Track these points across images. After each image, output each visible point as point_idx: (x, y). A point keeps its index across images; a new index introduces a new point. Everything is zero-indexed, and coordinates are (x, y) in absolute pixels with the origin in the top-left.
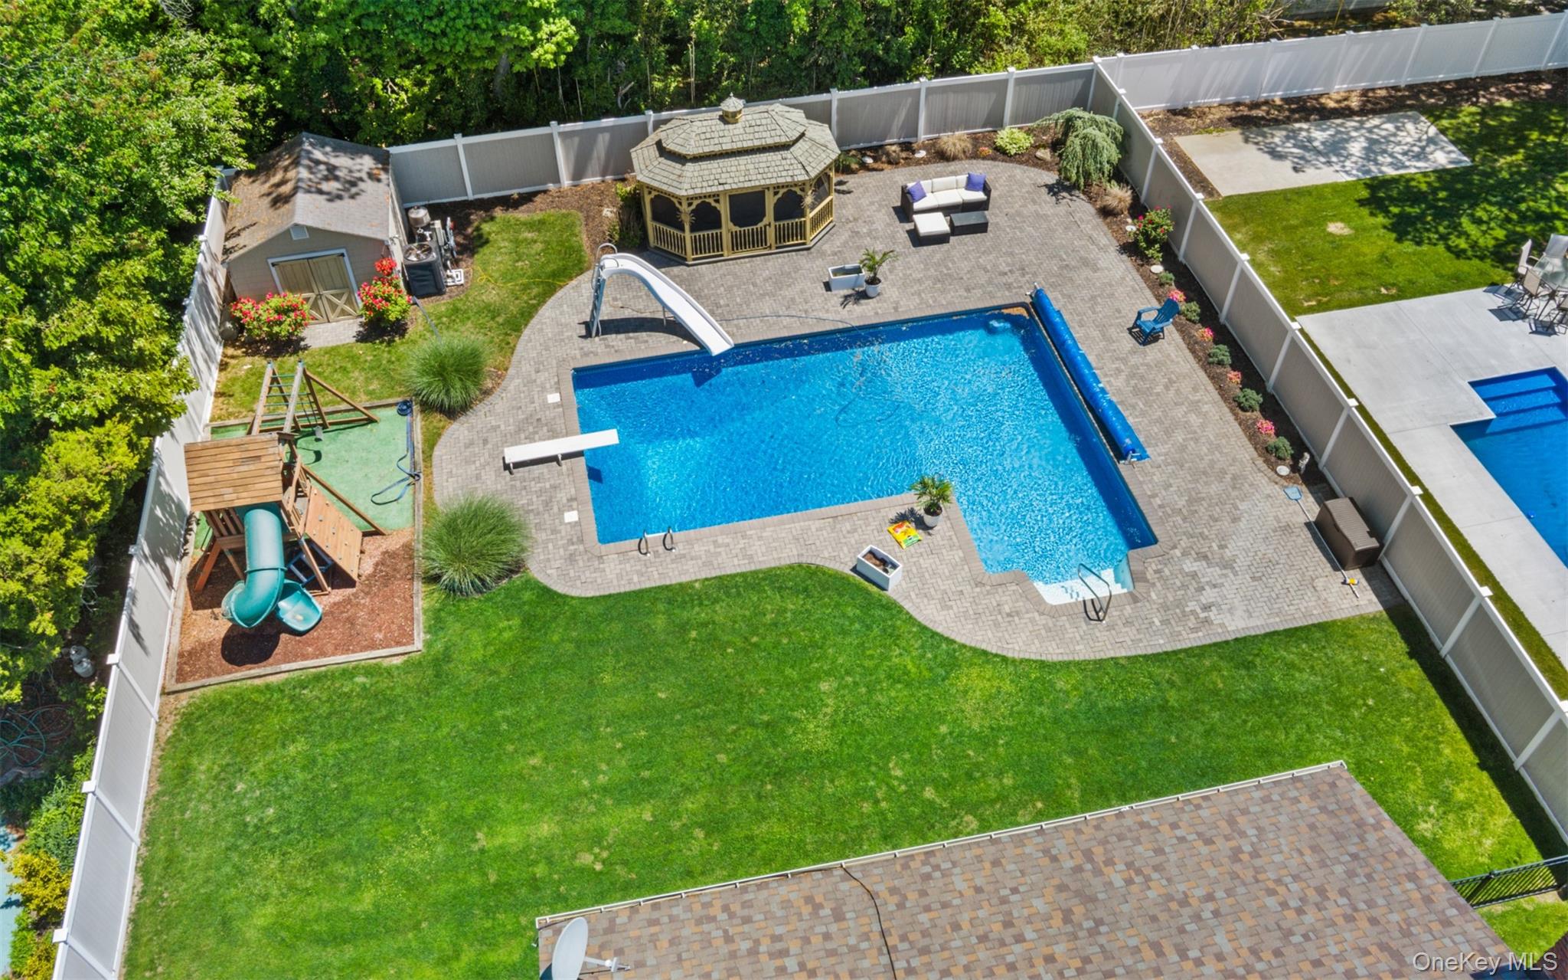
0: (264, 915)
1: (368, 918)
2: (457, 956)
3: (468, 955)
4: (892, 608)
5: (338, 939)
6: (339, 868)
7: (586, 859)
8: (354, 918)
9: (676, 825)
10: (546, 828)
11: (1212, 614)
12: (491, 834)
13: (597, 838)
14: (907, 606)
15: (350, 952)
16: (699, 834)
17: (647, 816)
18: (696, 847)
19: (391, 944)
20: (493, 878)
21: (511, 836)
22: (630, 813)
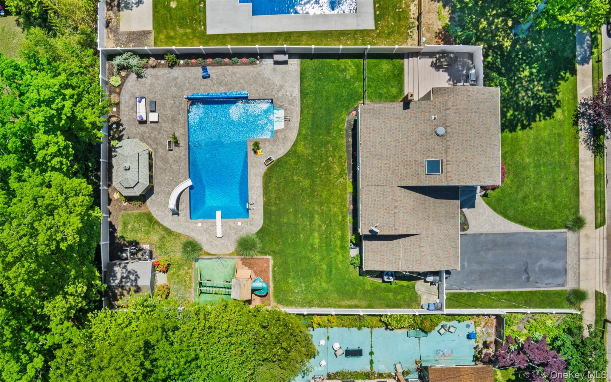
0: (324, 285)
1: (328, 266)
2: (337, 251)
3: (337, 249)
4: (279, 160)
5: (331, 272)
6: (318, 272)
7: (324, 228)
8: (327, 269)
9: (320, 211)
10: (316, 234)
11: (293, 95)
12: (315, 245)
13: (320, 226)
14: (279, 157)
15: (333, 270)
16: (322, 207)
17: (317, 216)
18: (325, 208)
19: (333, 262)
20: (324, 245)
21: (317, 241)
22: (316, 219)
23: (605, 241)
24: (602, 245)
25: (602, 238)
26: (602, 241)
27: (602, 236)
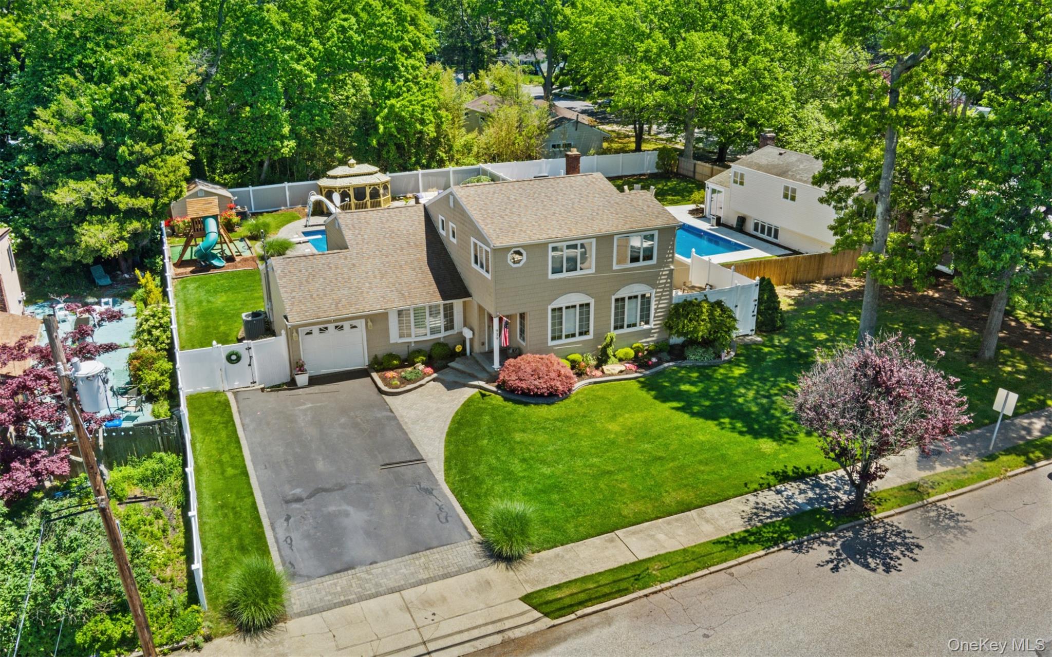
23: (497, 639)
24: (476, 633)
25: (499, 626)
26: (491, 629)
27: (508, 624)
